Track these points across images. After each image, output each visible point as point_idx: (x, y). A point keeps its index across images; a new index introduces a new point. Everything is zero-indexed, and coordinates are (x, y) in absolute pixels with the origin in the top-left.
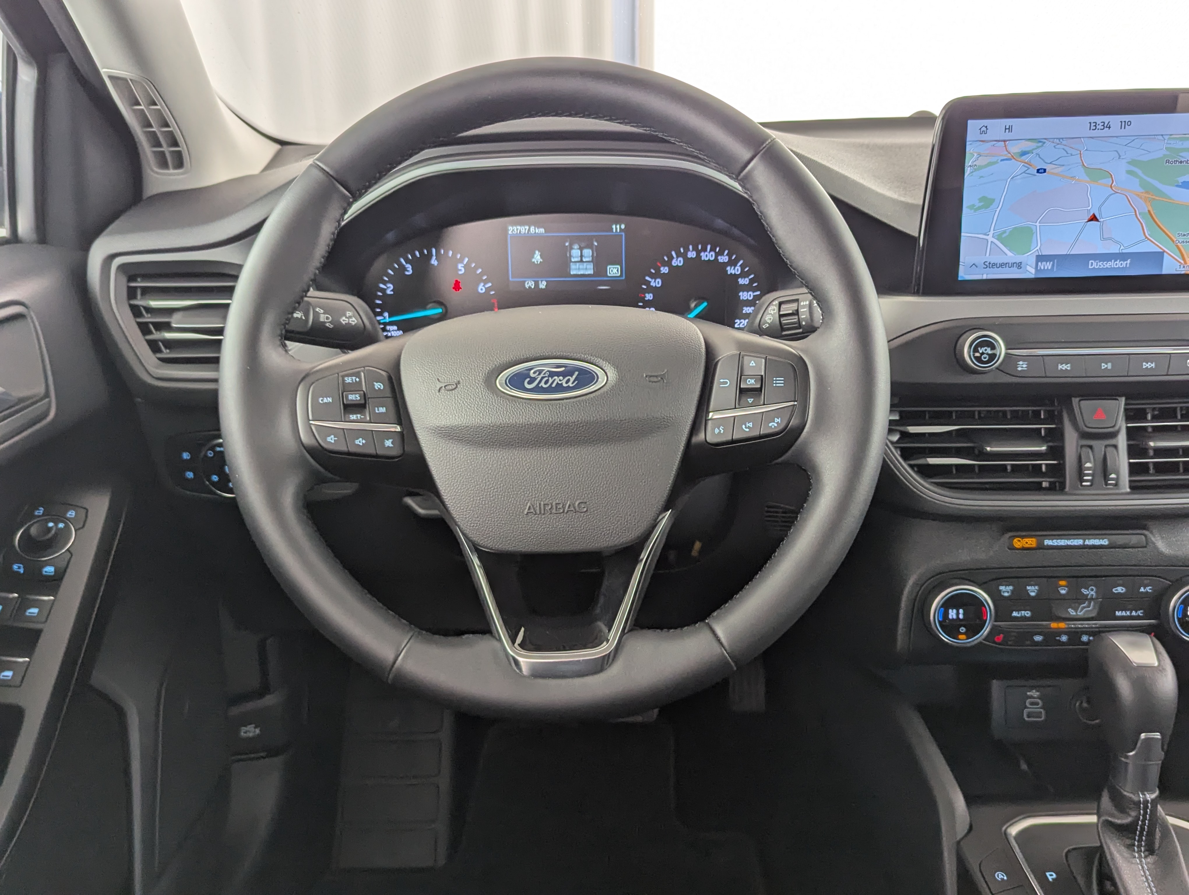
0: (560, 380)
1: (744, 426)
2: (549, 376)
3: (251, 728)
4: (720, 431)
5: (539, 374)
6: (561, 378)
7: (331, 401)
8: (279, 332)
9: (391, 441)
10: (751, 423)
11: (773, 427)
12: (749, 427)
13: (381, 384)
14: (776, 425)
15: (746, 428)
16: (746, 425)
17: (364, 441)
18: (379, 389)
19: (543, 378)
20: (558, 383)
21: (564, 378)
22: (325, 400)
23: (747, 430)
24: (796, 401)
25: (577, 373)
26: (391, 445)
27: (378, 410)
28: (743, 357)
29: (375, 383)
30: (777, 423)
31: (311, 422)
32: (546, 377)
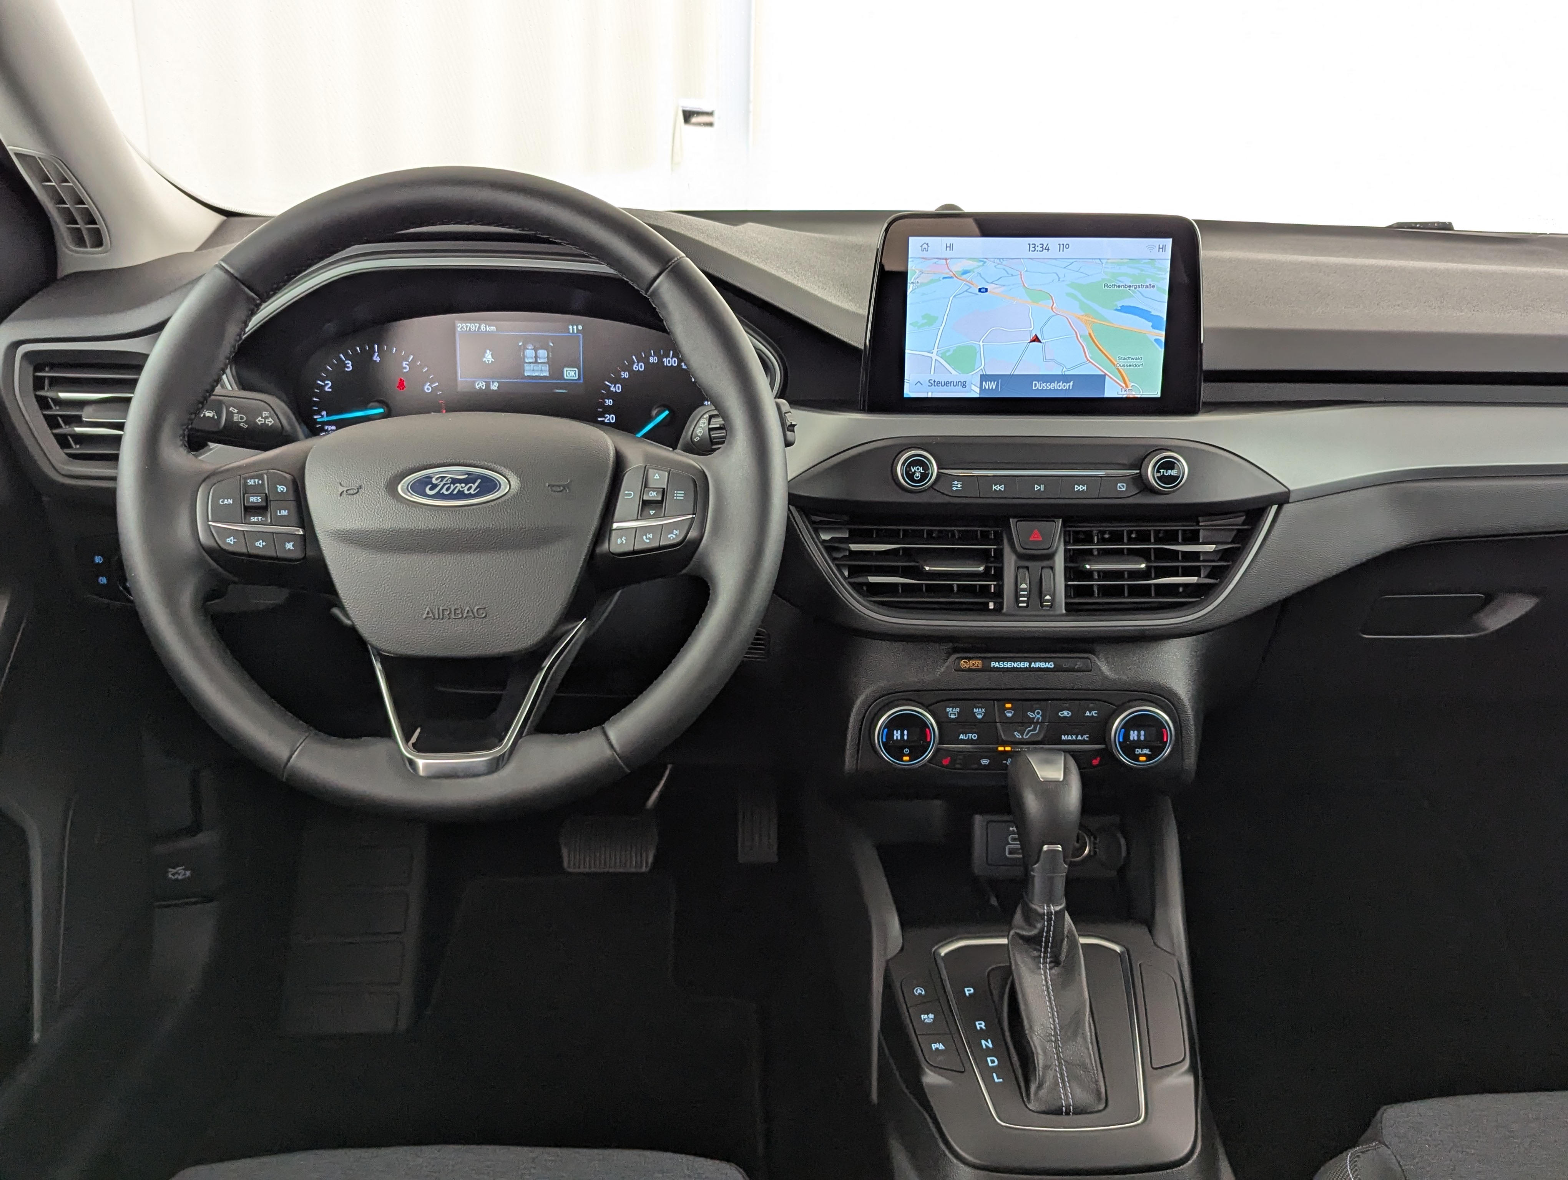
0: (462, 487)
1: (644, 537)
2: (451, 483)
3: (180, 869)
4: (623, 541)
5: (441, 481)
6: (463, 485)
7: (231, 502)
8: (181, 432)
9: (292, 543)
10: (651, 535)
11: (672, 538)
12: (649, 539)
13: (284, 487)
14: (674, 536)
15: (647, 539)
16: (646, 536)
17: (264, 544)
18: (282, 491)
19: (444, 485)
20: (459, 490)
21: (466, 486)
22: (226, 502)
23: (648, 541)
24: (695, 514)
25: (479, 481)
26: (292, 548)
27: (280, 513)
28: (648, 471)
29: (278, 486)
30: (676, 535)
31: (210, 523)
32: (448, 484)
